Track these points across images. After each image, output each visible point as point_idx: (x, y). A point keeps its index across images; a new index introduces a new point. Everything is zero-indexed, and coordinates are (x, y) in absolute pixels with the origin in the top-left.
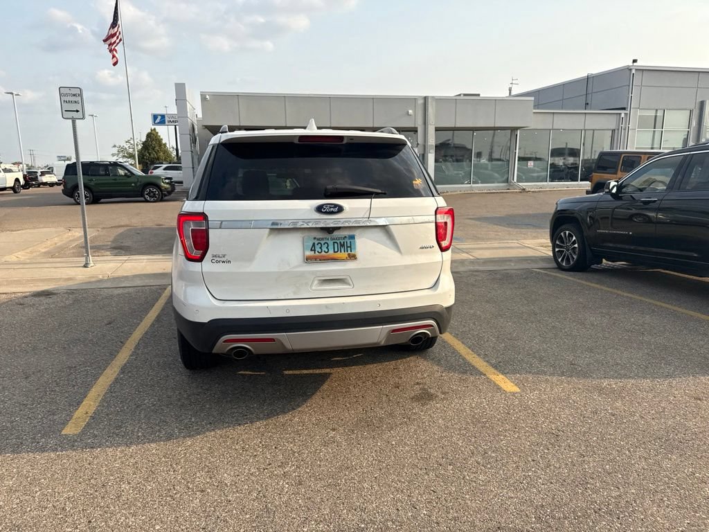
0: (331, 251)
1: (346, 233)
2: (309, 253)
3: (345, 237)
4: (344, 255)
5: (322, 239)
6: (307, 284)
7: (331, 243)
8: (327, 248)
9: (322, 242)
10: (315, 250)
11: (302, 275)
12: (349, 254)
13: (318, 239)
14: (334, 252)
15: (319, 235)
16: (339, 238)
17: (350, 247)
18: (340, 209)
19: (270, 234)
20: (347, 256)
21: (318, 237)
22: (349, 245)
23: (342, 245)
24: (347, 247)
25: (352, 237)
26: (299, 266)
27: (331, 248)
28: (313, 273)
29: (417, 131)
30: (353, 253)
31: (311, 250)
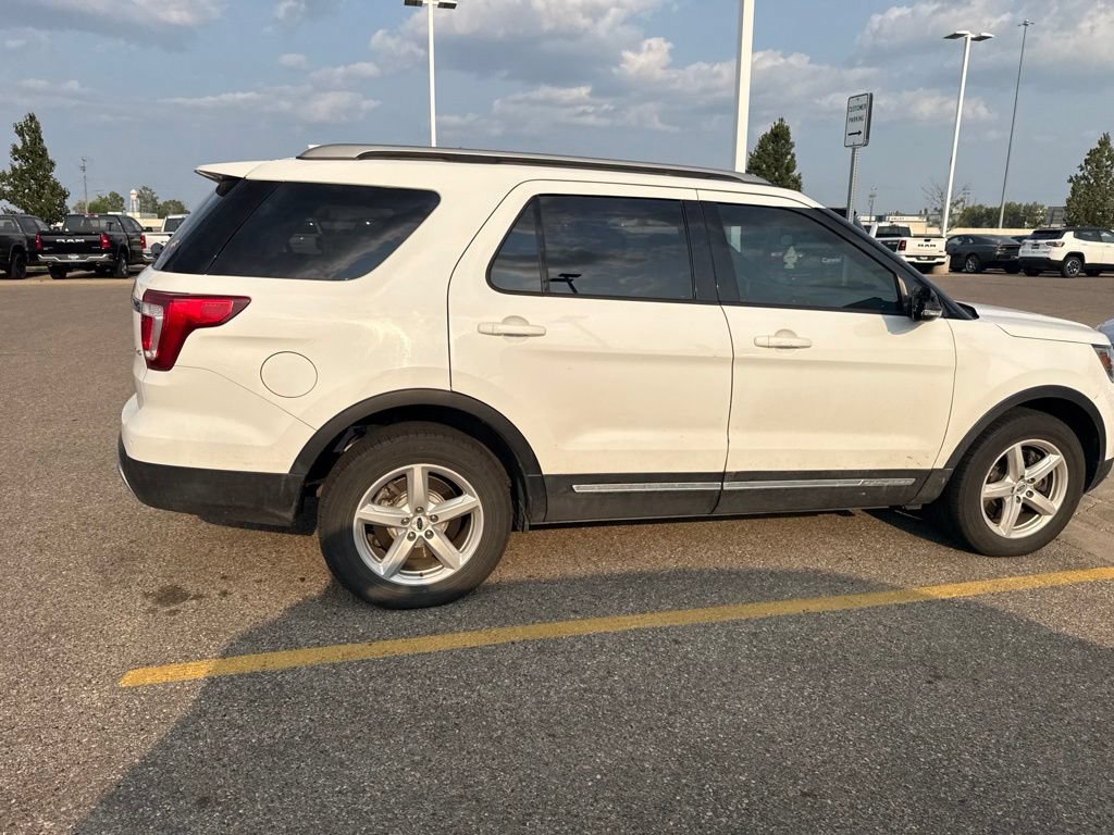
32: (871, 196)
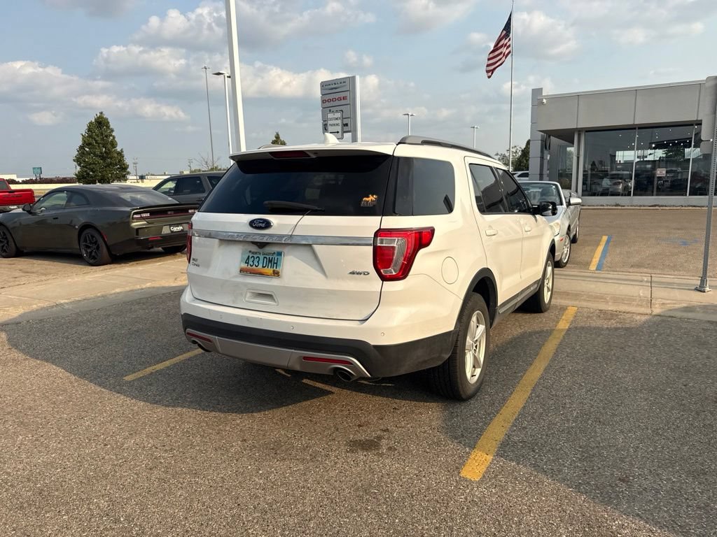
0: (260, 266)
1: (276, 249)
2: (244, 265)
3: (274, 253)
4: (269, 270)
5: (256, 253)
6: (241, 294)
7: (262, 257)
8: (258, 262)
9: (255, 256)
10: (248, 263)
11: (237, 285)
12: (274, 271)
13: (253, 253)
14: (263, 267)
15: (254, 248)
16: (269, 254)
17: (277, 263)
18: (267, 224)
19: (220, 245)
20: (272, 272)
21: (253, 250)
22: (276, 262)
23: (270, 261)
24: (274, 263)
25: (280, 254)
26: (236, 277)
27: (261, 261)
28: (245, 285)
29: (701, 124)
30: (278, 269)
31: (246, 263)
32: (134, 163)
